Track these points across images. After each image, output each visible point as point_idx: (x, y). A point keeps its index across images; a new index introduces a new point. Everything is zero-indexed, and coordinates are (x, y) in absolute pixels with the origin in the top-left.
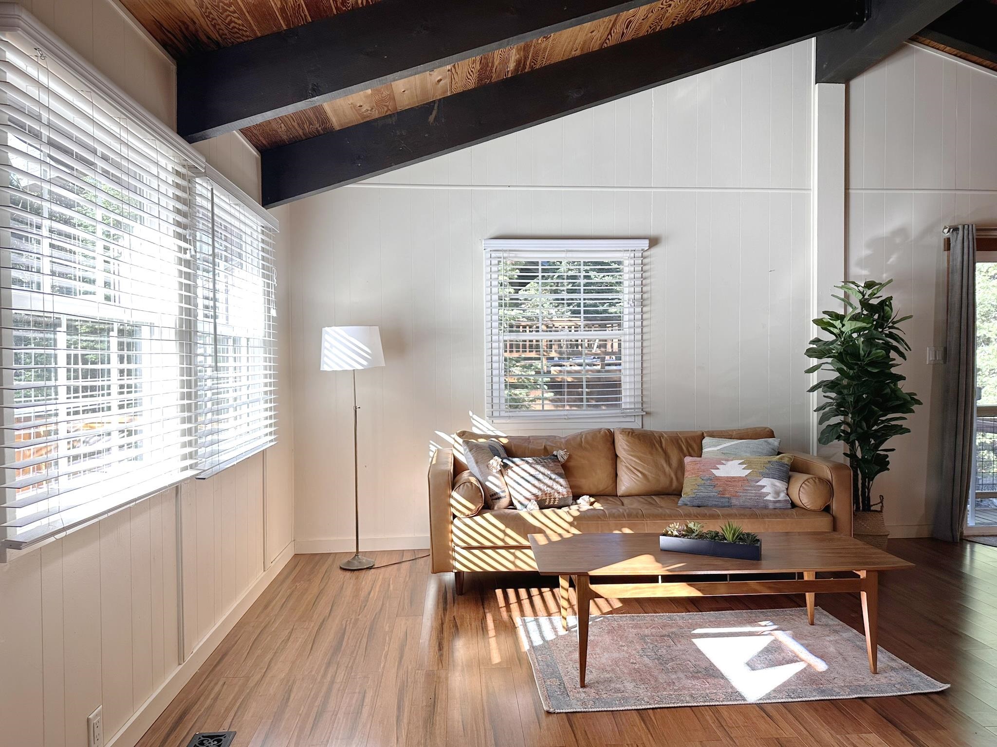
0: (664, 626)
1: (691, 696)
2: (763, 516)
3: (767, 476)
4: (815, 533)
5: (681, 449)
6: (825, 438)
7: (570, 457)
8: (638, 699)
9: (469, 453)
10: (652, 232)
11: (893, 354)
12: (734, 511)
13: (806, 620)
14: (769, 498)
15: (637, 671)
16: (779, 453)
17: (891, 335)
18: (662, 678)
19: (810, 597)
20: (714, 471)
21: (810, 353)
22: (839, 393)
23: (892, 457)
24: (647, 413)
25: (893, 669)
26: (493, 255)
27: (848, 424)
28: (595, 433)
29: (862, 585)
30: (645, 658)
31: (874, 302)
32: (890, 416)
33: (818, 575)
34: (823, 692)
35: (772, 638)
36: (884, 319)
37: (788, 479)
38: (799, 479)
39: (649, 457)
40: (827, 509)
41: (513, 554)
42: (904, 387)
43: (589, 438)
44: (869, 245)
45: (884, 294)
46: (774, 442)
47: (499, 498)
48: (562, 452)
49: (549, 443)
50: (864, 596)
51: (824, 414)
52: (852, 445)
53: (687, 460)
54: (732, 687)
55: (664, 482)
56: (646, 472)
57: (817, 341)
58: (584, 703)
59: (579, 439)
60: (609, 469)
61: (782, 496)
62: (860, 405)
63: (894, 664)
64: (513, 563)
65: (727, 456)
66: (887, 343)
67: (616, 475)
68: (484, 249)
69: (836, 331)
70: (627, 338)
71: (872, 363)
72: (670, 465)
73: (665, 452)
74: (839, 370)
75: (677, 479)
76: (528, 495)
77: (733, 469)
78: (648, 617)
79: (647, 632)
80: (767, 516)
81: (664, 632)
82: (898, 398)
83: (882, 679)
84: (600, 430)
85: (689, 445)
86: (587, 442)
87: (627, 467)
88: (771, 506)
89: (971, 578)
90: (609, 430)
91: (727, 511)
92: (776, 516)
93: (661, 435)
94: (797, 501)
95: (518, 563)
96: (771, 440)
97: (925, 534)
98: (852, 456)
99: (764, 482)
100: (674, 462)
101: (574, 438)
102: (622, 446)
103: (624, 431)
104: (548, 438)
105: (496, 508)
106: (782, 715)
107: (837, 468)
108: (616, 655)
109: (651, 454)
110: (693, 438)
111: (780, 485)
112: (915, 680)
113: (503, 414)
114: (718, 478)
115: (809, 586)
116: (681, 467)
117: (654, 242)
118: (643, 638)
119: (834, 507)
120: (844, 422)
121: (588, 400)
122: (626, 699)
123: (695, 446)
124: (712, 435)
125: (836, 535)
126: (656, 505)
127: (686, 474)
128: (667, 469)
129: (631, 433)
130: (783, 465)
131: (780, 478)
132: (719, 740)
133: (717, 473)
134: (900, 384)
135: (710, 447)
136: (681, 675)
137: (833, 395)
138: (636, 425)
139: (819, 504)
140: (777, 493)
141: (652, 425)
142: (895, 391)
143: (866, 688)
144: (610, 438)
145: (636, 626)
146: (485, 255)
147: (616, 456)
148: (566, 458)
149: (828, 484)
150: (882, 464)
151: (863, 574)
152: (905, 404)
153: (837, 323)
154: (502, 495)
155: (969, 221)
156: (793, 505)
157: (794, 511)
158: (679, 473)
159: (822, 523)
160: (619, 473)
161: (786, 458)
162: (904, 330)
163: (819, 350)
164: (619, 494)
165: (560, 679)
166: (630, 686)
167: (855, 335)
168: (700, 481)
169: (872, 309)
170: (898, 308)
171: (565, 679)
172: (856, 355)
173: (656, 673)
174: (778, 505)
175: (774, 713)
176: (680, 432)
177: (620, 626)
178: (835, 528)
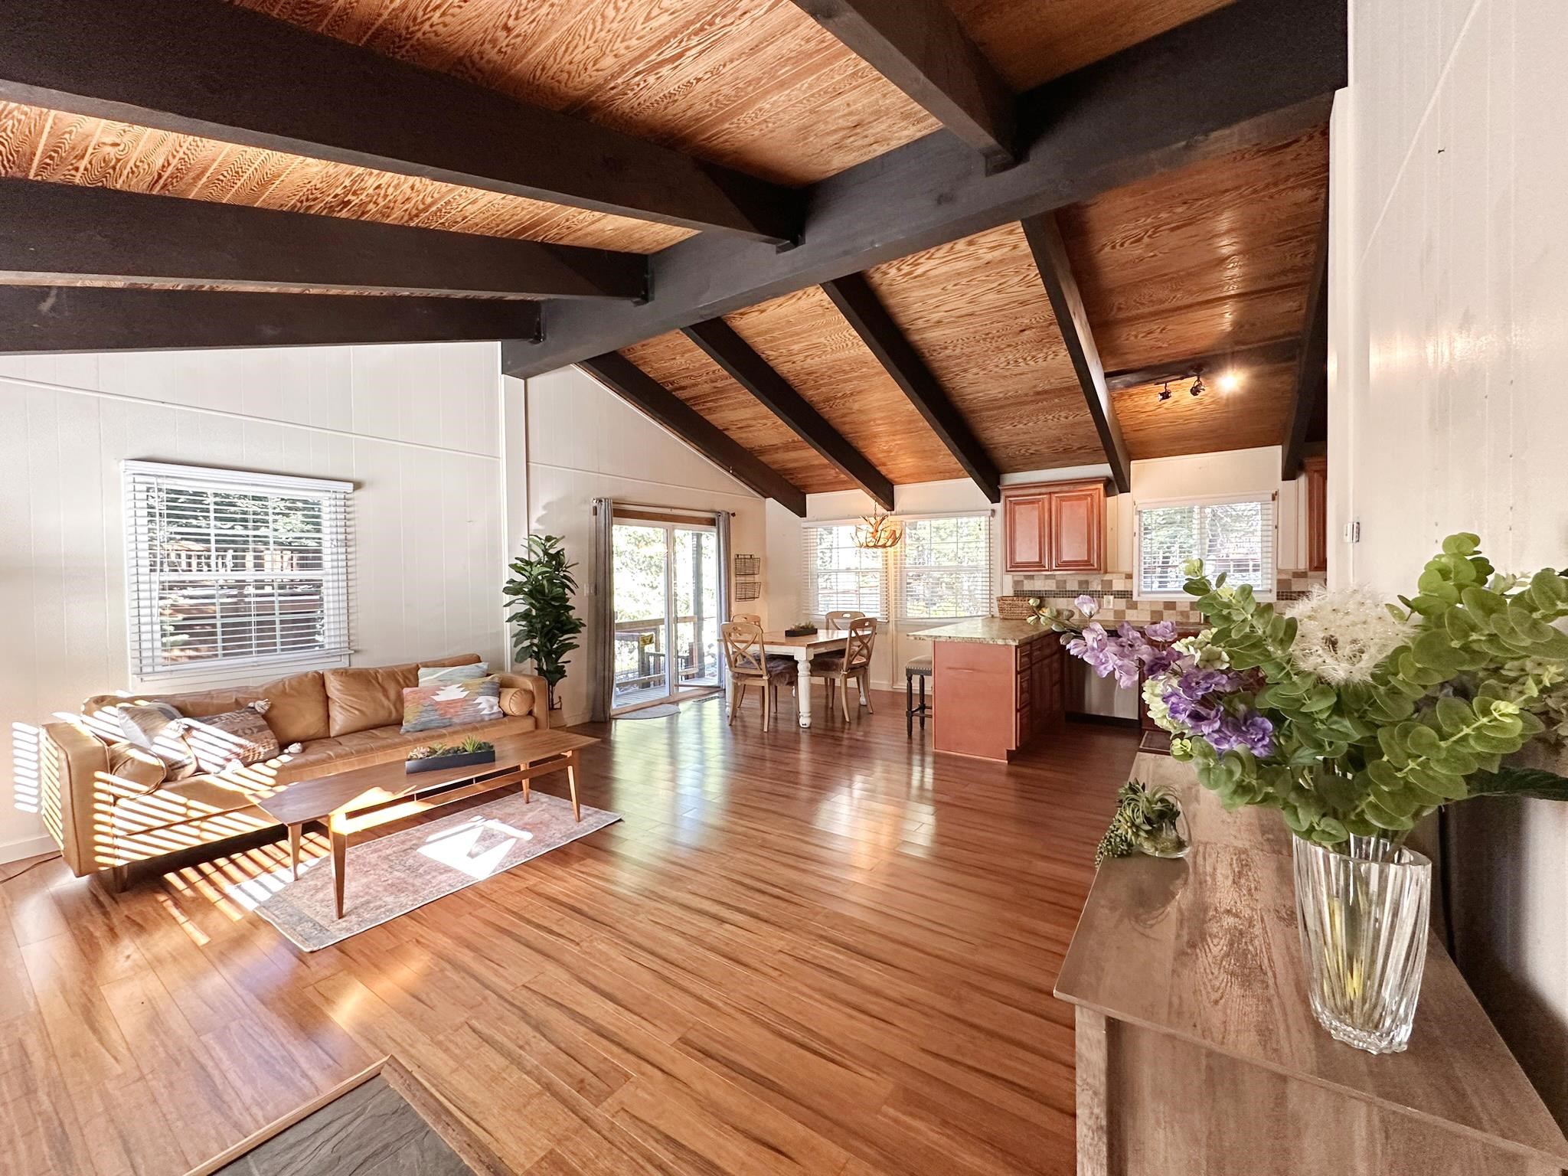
0: (403, 842)
1: (450, 885)
2: (483, 728)
3: (483, 694)
4: (524, 734)
5: (398, 682)
6: (519, 658)
7: (272, 707)
8: (402, 906)
9: (130, 721)
10: (355, 476)
11: (567, 591)
12: (458, 728)
13: (523, 801)
14: (486, 712)
15: (392, 885)
16: (488, 675)
17: (565, 577)
18: (418, 882)
19: (525, 783)
20: (435, 698)
21: (506, 590)
22: (530, 622)
23: (567, 667)
24: (356, 651)
25: (589, 815)
26: (139, 479)
27: (536, 645)
28: (301, 678)
29: (568, 762)
30: (396, 873)
31: (552, 551)
32: (566, 637)
33: (532, 764)
34: (549, 845)
35: (482, 828)
36: (560, 565)
37: (499, 695)
38: (508, 694)
39: (365, 693)
40: (530, 713)
41: (198, 827)
42: (574, 614)
43: (294, 683)
44: (545, 507)
45: (558, 547)
46: (484, 666)
47: (183, 766)
48: (262, 703)
49: (240, 695)
50: (570, 769)
51: (518, 638)
52: (539, 661)
53: (406, 691)
54: (463, 874)
55: (382, 716)
56: (364, 709)
57: (512, 581)
58: (348, 930)
59: (281, 685)
60: (321, 711)
61: (496, 709)
62: (546, 630)
63: (589, 812)
64: (198, 837)
65: (445, 683)
66: (562, 583)
67: (328, 716)
68: (124, 472)
69: (527, 574)
70: (330, 578)
71: (554, 599)
72: (388, 698)
73: (382, 687)
74: (531, 604)
75: (397, 710)
76: (226, 754)
77: (453, 693)
78: (384, 840)
79: (388, 852)
80: (486, 727)
81: (405, 847)
82: (571, 623)
83: (584, 823)
84: (306, 675)
85: (405, 678)
86: (291, 687)
87: (341, 707)
88: (487, 718)
89: (615, 742)
90: (317, 672)
91: (450, 729)
92: (493, 725)
93: (376, 672)
94: (508, 711)
95: (205, 835)
96: (480, 664)
97: (587, 720)
98: (540, 669)
99: (480, 699)
100: (392, 694)
101: (275, 685)
102: (333, 687)
103: (335, 672)
104: (238, 690)
105: (179, 778)
106: (526, 872)
107: (535, 680)
108: (365, 880)
109: (368, 690)
110: (409, 671)
111: (494, 700)
112: (604, 817)
113: (158, 669)
114: (438, 703)
115: (525, 775)
116: (400, 700)
117: (358, 486)
118: (387, 858)
119: (535, 710)
120: (532, 644)
121: (283, 644)
122: (391, 911)
123: (412, 678)
124: (426, 666)
125: (538, 732)
126: (377, 738)
127: (405, 705)
128: (386, 702)
129: (344, 674)
130: (493, 683)
131: (493, 695)
132: (483, 906)
133: (437, 698)
134: (571, 613)
135: (426, 677)
136: (434, 874)
137: (524, 623)
138: (343, 663)
139: (525, 710)
140: (492, 707)
141: (359, 663)
142: (569, 618)
143: (576, 833)
144: (320, 680)
145: (375, 851)
146: (125, 480)
147: (327, 698)
148: (267, 708)
149: (532, 693)
150: (561, 673)
151: (569, 754)
152: (575, 627)
153: (528, 568)
154: (187, 762)
155: (607, 496)
156: (505, 715)
157: (506, 719)
158: (398, 706)
159: (528, 724)
160: (331, 714)
161: (496, 678)
162: (573, 573)
163: (513, 589)
164: (332, 735)
165: (311, 920)
166: (390, 899)
167: (540, 577)
168: (421, 708)
169: (552, 557)
170: (568, 558)
171: (317, 919)
172: (542, 593)
173: (411, 880)
174: (493, 717)
175: (520, 872)
176: (396, 666)
177: (358, 857)
178: (537, 726)
